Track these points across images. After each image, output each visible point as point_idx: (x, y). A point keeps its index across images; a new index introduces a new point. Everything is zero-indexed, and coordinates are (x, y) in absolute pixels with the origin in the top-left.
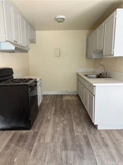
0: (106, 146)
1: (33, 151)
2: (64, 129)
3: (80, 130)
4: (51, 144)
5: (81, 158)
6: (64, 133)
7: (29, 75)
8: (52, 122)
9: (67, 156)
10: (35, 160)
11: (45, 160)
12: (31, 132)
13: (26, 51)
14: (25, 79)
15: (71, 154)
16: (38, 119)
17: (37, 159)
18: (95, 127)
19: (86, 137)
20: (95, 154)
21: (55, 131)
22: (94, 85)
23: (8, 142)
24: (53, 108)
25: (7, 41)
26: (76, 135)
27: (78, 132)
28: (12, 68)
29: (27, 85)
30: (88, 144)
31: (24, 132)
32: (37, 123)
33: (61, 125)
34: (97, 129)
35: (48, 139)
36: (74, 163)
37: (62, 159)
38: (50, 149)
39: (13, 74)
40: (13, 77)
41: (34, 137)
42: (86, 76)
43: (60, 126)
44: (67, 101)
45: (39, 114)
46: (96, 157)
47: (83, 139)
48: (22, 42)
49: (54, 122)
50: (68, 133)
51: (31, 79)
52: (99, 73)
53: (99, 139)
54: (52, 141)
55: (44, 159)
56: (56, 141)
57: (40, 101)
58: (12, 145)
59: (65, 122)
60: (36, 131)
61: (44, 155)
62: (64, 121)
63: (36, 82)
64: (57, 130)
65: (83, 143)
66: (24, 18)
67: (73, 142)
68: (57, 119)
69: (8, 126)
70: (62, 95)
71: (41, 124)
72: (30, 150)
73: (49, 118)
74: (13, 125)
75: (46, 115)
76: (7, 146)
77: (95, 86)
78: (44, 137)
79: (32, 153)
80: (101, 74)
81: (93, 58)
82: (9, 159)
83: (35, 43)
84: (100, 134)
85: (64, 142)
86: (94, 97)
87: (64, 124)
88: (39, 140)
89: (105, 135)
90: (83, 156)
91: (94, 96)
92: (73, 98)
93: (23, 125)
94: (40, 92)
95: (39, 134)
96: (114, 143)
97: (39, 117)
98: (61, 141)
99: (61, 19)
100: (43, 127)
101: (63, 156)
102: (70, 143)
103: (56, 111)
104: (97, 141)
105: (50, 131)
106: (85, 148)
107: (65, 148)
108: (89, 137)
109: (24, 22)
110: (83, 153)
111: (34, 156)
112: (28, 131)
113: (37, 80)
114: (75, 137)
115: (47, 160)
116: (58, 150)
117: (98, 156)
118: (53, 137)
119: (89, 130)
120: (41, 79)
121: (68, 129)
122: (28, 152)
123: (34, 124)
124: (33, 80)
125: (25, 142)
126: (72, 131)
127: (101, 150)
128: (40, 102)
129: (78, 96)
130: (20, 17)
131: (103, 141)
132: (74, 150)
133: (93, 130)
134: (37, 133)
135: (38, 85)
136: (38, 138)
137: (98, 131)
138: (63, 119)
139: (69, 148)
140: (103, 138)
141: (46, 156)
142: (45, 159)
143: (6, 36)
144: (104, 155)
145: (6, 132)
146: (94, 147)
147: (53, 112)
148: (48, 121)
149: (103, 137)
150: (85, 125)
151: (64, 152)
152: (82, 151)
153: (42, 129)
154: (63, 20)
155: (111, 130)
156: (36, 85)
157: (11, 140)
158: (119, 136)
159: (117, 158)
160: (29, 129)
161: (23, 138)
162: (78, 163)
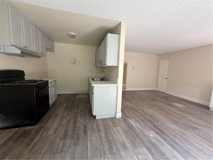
0: (99, 131)
1: (31, 146)
2: (69, 122)
3: (82, 121)
4: (53, 136)
5: (76, 144)
6: (68, 125)
7: (47, 77)
8: (60, 116)
9: (63, 145)
10: (30, 154)
11: (40, 153)
12: (37, 127)
14: (34, 80)
15: (68, 142)
16: (47, 115)
17: (33, 153)
19: (85, 127)
20: (89, 138)
22: (93, 85)
23: (6, 141)
24: (65, 105)
25: (12, 45)
26: (77, 125)
27: (80, 123)
28: (23, 70)
29: (33, 85)
30: (85, 132)
31: (29, 128)
32: (45, 119)
33: (68, 118)
34: (96, 118)
35: (51, 132)
36: (68, 151)
37: (58, 148)
38: (50, 141)
39: (25, 76)
40: (24, 79)
41: (38, 131)
42: (93, 79)
43: (66, 120)
45: (49, 111)
46: (89, 142)
47: (82, 128)
49: (62, 116)
50: (71, 125)
53: (95, 127)
54: (54, 134)
55: (40, 151)
56: (58, 133)
58: (10, 143)
59: (72, 116)
61: (41, 148)
63: (47, 83)
64: (62, 123)
65: (81, 131)
67: (73, 131)
68: (66, 113)
69: (11, 124)
70: (76, 95)
71: (49, 119)
72: (29, 145)
73: (59, 113)
74: (17, 122)
75: (56, 111)
76: (3, 145)
78: (48, 131)
79: (29, 148)
80: (103, 78)
81: (99, 66)
84: (97, 122)
85: (66, 132)
86: (93, 95)
87: (70, 117)
88: (42, 134)
89: (101, 123)
90: (78, 142)
92: (85, 96)
93: (27, 122)
94: (54, 92)
95: (43, 129)
96: (105, 129)
98: (62, 132)
99: (72, 36)
100: (50, 121)
101: (60, 145)
102: (70, 132)
103: (66, 107)
104: (93, 128)
105: (56, 124)
107: (65, 138)
108: (88, 125)
110: (79, 140)
111: (31, 150)
112: (33, 127)
113: (49, 81)
114: (76, 127)
115: (42, 152)
116: (58, 141)
117: (90, 140)
118: (56, 129)
119: (89, 120)
120: (55, 81)
121: (72, 121)
122: (25, 148)
123: (42, 119)
125: (26, 138)
126: (75, 122)
127: (94, 135)
129: (88, 94)
131: (98, 128)
132: (72, 138)
133: (92, 120)
134: (42, 127)
136: (41, 132)
137: (97, 120)
138: (71, 113)
139: (68, 137)
141: (43, 149)
143: (11, 40)
144: (95, 139)
146: (89, 134)
147: (64, 108)
148: (57, 116)
149: (99, 124)
150: (88, 116)
151: (62, 142)
152: (78, 138)
153: (49, 124)
154: (74, 37)
155: (105, 119)
156: (48, 86)
157: (10, 139)
158: (110, 123)
159: (104, 140)
160: (34, 125)
161: (25, 134)
162: (71, 150)
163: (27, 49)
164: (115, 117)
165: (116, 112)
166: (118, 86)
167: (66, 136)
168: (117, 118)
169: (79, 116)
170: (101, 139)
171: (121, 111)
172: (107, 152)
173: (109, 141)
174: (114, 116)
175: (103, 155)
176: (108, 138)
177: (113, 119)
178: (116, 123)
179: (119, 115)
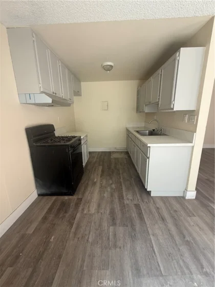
0: (163, 219)
1: (74, 226)
2: (112, 195)
3: (130, 197)
4: (97, 215)
5: (133, 238)
8: (98, 185)
9: (115, 235)
10: (76, 240)
11: (88, 241)
12: (74, 198)
13: (69, 105)
14: (67, 137)
15: (121, 230)
16: (82, 181)
17: (78, 238)
18: (149, 193)
19: (137, 206)
20: (150, 232)
21: (102, 198)
22: (149, 145)
23: (47, 213)
24: (101, 168)
25: (42, 92)
26: (125, 203)
27: (128, 199)
28: (53, 124)
29: (68, 145)
31: (66, 198)
32: (81, 187)
33: (109, 189)
35: (93, 209)
36: (124, 246)
37: (109, 239)
38: (95, 223)
39: (55, 131)
40: (54, 134)
41: (77, 205)
42: (138, 132)
43: (107, 191)
44: (115, 159)
46: (152, 237)
47: (135, 210)
48: (63, 93)
49: (101, 187)
50: (117, 201)
51: (75, 137)
52: (151, 129)
53: (154, 210)
54: (98, 212)
55: (87, 238)
56: (102, 211)
57: (85, 159)
58: (51, 217)
59: (113, 186)
60: (80, 197)
61: (87, 232)
62: (112, 184)
63: (80, 140)
64: (104, 197)
65: (134, 215)
66: (66, 66)
67: (123, 213)
68: (104, 181)
69: (48, 192)
70: (110, 153)
71: (86, 188)
72: (71, 225)
73: (95, 181)
74: (53, 190)
75: (92, 177)
76: (45, 218)
77: (150, 147)
78: (89, 206)
79: (73, 230)
80: (154, 130)
82: (45, 237)
83: (80, 95)
84: (154, 201)
85: (112, 213)
86: (148, 160)
87: (112, 189)
88: (83, 210)
89: (160, 204)
90: (135, 234)
91: (149, 158)
92: (122, 156)
93: (65, 191)
94: (85, 150)
95: (83, 201)
96: (172, 217)
97: (84, 178)
98: (108, 212)
99: (108, 67)
100: (88, 192)
101: (110, 233)
102: (119, 214)
103: (103, 171)
104: (151, 212)
105: (96, 197)
106: (137, 222)
107: (113, 221)
108: (141, 206)
109: (67, 71)
110: (134, 230)
111: (75, 234)
112: (70, 197)
113: (82, 137)
114: (124, 206)
115: (90, 240)
116: (105, 224)
117: (153, 235)
118: (99, 205)
119: (141, 196)
120: (86, 136)
121: (116, 195)
122: (68, 228)
124: (76, 138)
125: (66, 212)
126: (121, 198)
127: (156, 226)
128: (86, 161)
129: (127, 153)
130: (60, 64)
131: (159, 213)
132: (124, 225)
133: (145, 196)
134: (81, 199)
135: (82, 143)
136: (81, 207)
137: (152, 197)
138: (111, 182)
139: (118, 222)
140: (158, 208)
141: (89, 234)
142: (88, 238)
143: (40, 85)
144: (161, 233)
145: (46, 197)
146: (148, 222)
147: (100, 173)
148: (94, 184)
149: (158, 206)
150: (136, 189)
151: (111, 228)
152: (133, 226)
153: (87, 195)
154: (110, 68)
155: (166, 197)
157: (50, 210)
158: (177, 206)
159: (177, 238)
160: (72, 195)
161: (64, 207)
162: (129, 246)
163: (57, 95)
164: (183, 197)
165: (186, 189)
166: (193, 147)
167: (114, 219)
168: (187, 198)
169: (124, 188)
170: (172, 236)
172: (193, 268)
173: (188, 243)
174: (182, 195)
175: (186, 271)
176: (185, 236)
177: (181, 200)
178: (188, 208)
179: (191, 194)
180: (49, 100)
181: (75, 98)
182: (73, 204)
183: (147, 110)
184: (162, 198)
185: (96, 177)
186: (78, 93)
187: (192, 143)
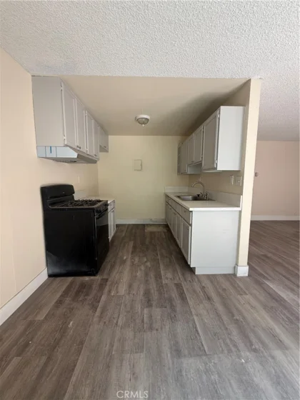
0: (209, 298)
2: (146, 275)
3: (169, 275)
4: (127, 297)
5: (173, 318)
6: (147, 281)
8: (128, 263)
9: (150, 317)
10: (102, 324)
11: (117, 324)
12: (98, 278)
13: (95, 162)
14: (90, 201)
15: (157, 312)
16: (108, 259)
17: (105, 323)
18: (192, 270)
19: (178, 286)
20: (193, 311)
21: (133, 278)
22: (191, 209)
23: (62, 296)
24: (132, 244)
25: (66, 146)
26: (164, 282)
27: (167, 278)
28: (73, 185)
29: (93, 209)
30: (183, 298)
31: (87, 278)
32: (107, 265)
33: (143, 268)
34: (194, 273)
35: (123, 290)
36: (161, 329)
37: (143, 321)
38: (125, 306)
39: (74, 193)
40: (73, 198)
41: (102, 286)
42: (179, 197)
43: (141, 269)
44: (152, 233)
45: (109, 253)
46: (195, 318)
47: (175, 288)
48: (88, 149)
49: (133, 264)
50: (152, 280)
51: (100, 201)
52: (196, 194)
53: (198, 289)
54: (129, 293)
55: (115, 321)
56: (134, 292)
57: (112, 232)
58: (68, 300)
59: (148, 264)
60: (105, 277)
61: (116, 316)
62: (146, 262)
63: (106, 205)
64: (136, 276)
65: (175, 294)
66: (92, 116)
67: (160, 293)
68: (137, 259)
69: (62, 271)
70: (144, 225)
71: (113, 267)
72: (94, 308)
73: (125, 258)
74: (71, 268)
75: (120, 254)
76: (60, 302)
77: (192, 211)
78: (117, 287)
79: (98, 313)
80: (198, 195)
81: (189, 173)
82: (60, 323)
83: (107, 151)
84: (199, 280)
85: (147, 293)
86: (190, 227)
87: (147, 267)
88: (110, 291)
89: (207, 283)
90: (175, 316)
91: (191, 225)
92: (160, 229)
93: (85, 269)
94: (113, 220)
95: (109, 283)
96: (221, 296)
97: (110, 257)
98: (142, 293)
99: (144, 120)
100: (116, 271)
101: (145, 316)
102: (155, 296)
103: (135, 247)
104: (194, 291)
105: (126, 276)
106: (178, 302)
107: (149, 303)
108: (183, 285)
109: (93, 121)
110: (175, 311)
111: (101, 317)
112: (92, 278)
113: (109, 202)
114: (162, 286)
115: (120, 323)
116: (138, 307)
117: (197, 315)
118: (130, 286)
119: (183, 275)
120: (114, 201)
121: (152, 275)
122: (91, 312)
123: (102, 266)
124: (101, 203)
125: (87, 295)
126: (158, 276)
127: (201, 306)
128: (112, 234)
129: (167, 226)
130: (86, 115)
131: (204, 292)
132: (162, 306)
133: (188, 275)
134: (107, 280)
135: (109, 210)
136: (106, 290)
137: (197, 276)
138: (145, 260)
139: (154, 303)
140: (204, 287)
141: (118, 317)
142: (117, 322)
143: (65, 138)
144: (205, 313)
145: (59, 279)
146: (191, 302)
147: (131, 250)
148: (124, 262)
149: (203, 285)
150: (178, 267)
151: (146, 311)
152: (173, 307)
153: (115, 275)
154: (146, 121)
155: (214, 275)
156: (107, 209)
157: (66, 293)
158: (226, 285)
159: (225, 318)
160: (94, 275)
161: (84, 288)
162: (167, 327)
163: (81, 150)
164: (235, 275)
165: (237, 264)
166: (240, 212)
167: (149, 300)
168: (238, 275)
169: (162, 267)
170: (219, 316)
171: (248, 264)
172: (241, 346)
173: (237, 321)
174: (231, 272)
175: (233, 349)
176: (233, 316)
177: (231, 277)
178: (239, 287)
179: (243, 271)
180: (74, 155)
181: (101, 155)
182: (95, 287)
183: (189, 171)
184: (208, 276)
185: (126, 254)
186: (104, 149)
187: (239, 206)
